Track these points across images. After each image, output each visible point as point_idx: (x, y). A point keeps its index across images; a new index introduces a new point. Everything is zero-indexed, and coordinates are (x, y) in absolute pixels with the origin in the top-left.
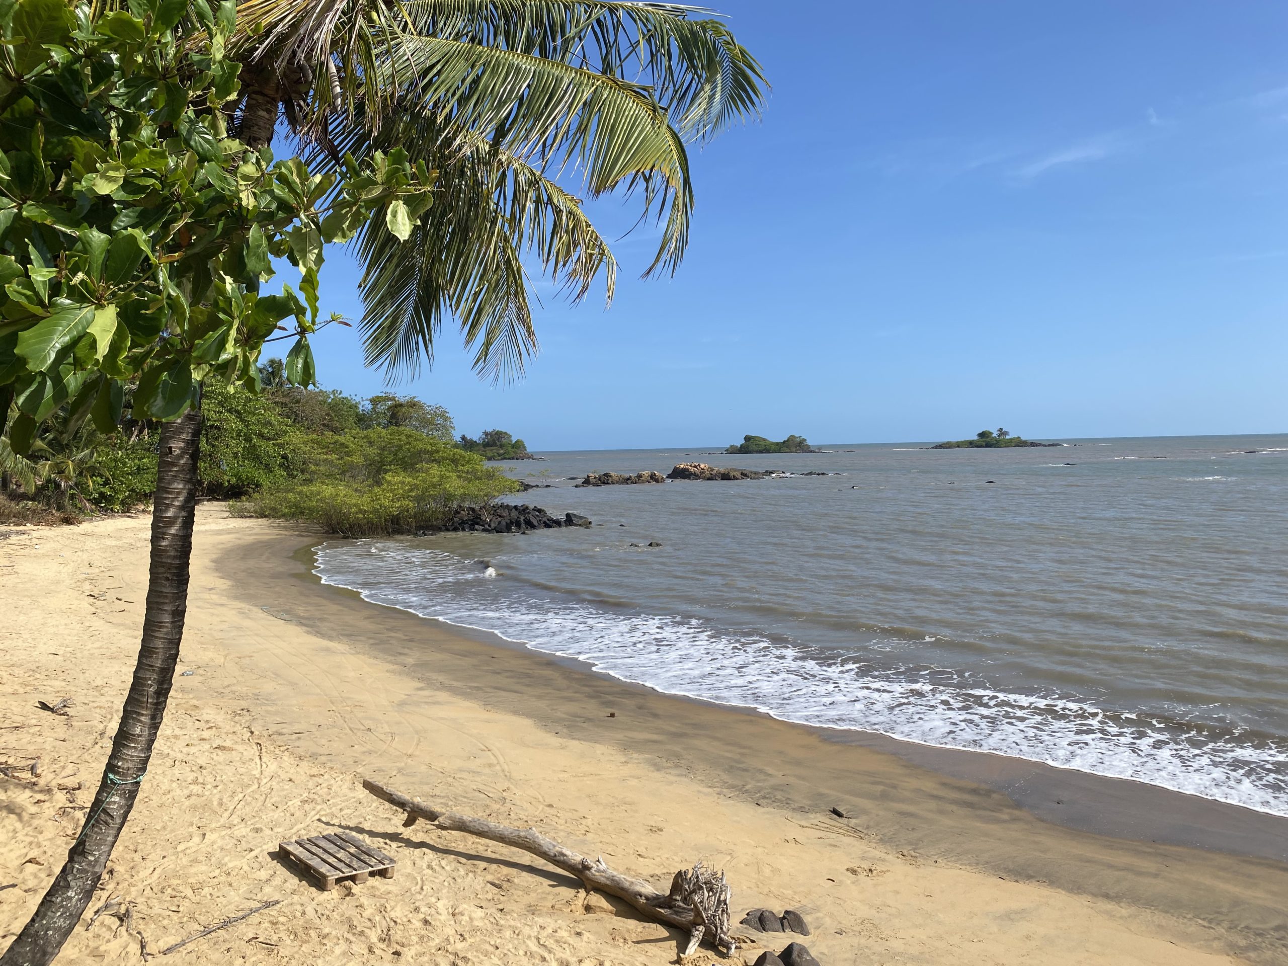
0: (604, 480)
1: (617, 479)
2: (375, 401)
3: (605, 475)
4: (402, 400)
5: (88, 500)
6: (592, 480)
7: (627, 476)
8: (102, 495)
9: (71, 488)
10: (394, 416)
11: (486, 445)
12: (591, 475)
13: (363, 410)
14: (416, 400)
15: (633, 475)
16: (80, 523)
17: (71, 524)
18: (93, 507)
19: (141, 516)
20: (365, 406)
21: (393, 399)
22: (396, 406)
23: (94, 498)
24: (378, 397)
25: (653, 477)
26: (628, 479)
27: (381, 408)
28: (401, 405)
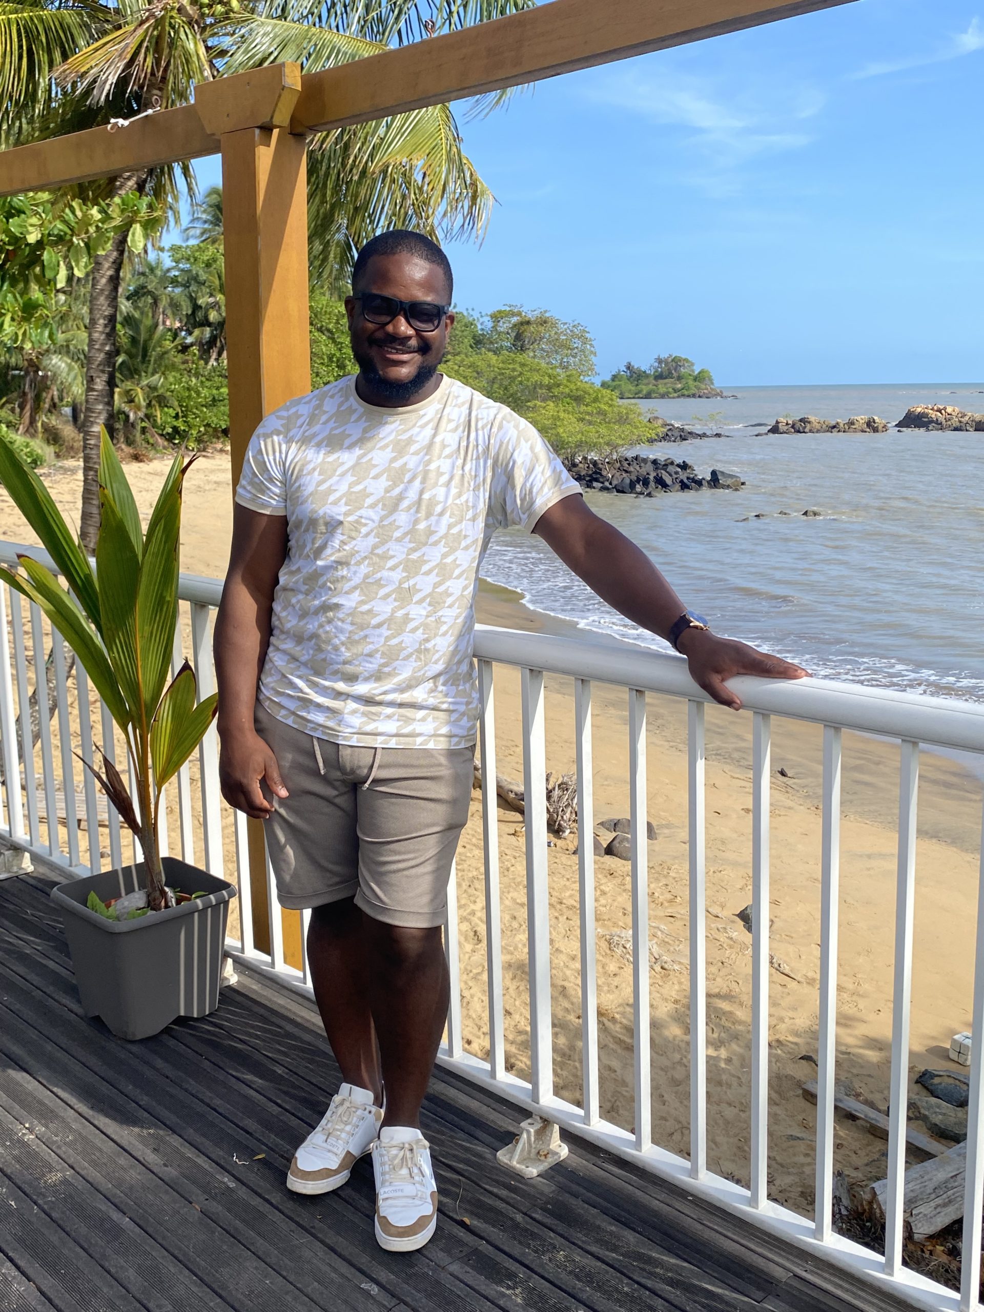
0: (800, 427)
1: (818, 426)
2: (497, 317)
3: (801, 420)
4: (531, 316)
5: (162, 435)
6: (782, 427)
7: (833, 423)
8: (175, 429)
9: (142, 420)
10: (518, 337)
11: (659, 377)
12: (781, 419)
13: (482, 330)
14: (547, 315)
15: (842, 421)
16: (151, 460)
17: (141, 461)
18: (166, 443)
19: (218, 456)
20: (484, 324)
21: (519, 314)
22: (522, 324)
23: (168, 434)
24: (500, 312)
25: (871, 426)
26: (834, 427)
27: (504, 326)
28: (528, 323)
